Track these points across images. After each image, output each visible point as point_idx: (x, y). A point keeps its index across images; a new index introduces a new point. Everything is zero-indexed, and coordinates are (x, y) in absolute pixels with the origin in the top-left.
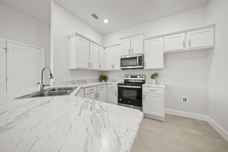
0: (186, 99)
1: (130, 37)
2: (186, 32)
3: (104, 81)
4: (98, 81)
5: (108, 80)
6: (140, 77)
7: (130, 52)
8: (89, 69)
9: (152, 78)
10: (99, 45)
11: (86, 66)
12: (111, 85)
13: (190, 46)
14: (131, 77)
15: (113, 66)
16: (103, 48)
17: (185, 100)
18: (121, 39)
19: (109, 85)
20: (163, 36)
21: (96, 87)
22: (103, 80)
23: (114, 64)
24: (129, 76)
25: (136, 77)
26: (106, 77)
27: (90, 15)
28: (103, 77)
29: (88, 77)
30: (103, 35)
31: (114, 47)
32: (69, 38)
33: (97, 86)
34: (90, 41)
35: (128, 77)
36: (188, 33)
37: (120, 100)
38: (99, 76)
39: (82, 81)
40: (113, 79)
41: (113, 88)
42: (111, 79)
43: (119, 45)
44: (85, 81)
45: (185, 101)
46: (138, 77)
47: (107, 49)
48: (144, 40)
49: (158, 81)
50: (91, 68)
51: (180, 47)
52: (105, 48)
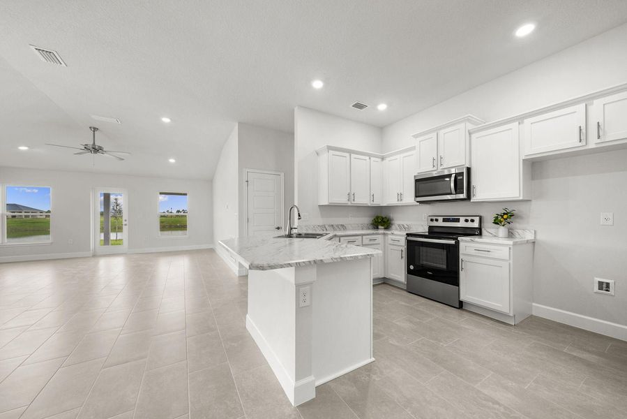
0: (608, 285)
1: (437, 130)
2: (588, 100)
3: (383, 227)
4: (371, 227)
5: (393, 227)
6: (467, 221)
7: (435, 164)
8: (349, 204)
9: (496, 222)
10: (370, 156)
11: (343, 200)
12: (394, 237)
13: (599, 137)
14: (444, 220)
15: (400, 196)
16: (380, 160)
17: (604, 286)
18: (416, 136)
19: (390, 236)
20: (520, 119)
21: (360, 237)
22: (380, 227)
23: (402, 191)
24: (441, 219)
25: (458, 220)
26: (388, 221)
27: (351, 106)
28: (380, 221)
29: (350, 218)
30: (381, 129)
31: (402, 155)
32: (317, 154)
33: (362, 235)
34: (350, 152)
35: (437, 220)
36: (595, 102)
37: (412, 267)
38: (373, 219)
39: (337, 226)
40: (403, 225)
41: (396, 243)
42: (399, 225)
43: (413, 148)
44: (343, 227)
45: (607, 290)
46: (462, 219)
47: (388, 159)
48: (470, 134)
49: (518, 231)
50: (353, 202)
51: (569, 142)
52: (383, 159)
